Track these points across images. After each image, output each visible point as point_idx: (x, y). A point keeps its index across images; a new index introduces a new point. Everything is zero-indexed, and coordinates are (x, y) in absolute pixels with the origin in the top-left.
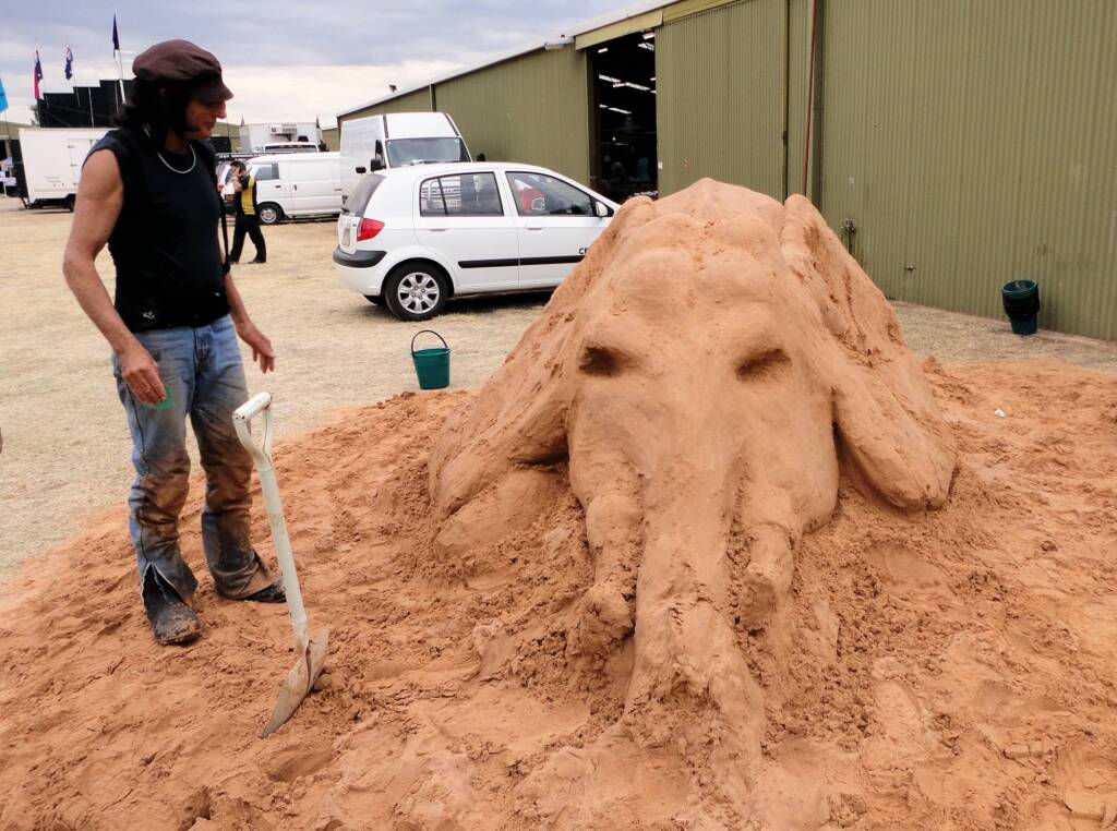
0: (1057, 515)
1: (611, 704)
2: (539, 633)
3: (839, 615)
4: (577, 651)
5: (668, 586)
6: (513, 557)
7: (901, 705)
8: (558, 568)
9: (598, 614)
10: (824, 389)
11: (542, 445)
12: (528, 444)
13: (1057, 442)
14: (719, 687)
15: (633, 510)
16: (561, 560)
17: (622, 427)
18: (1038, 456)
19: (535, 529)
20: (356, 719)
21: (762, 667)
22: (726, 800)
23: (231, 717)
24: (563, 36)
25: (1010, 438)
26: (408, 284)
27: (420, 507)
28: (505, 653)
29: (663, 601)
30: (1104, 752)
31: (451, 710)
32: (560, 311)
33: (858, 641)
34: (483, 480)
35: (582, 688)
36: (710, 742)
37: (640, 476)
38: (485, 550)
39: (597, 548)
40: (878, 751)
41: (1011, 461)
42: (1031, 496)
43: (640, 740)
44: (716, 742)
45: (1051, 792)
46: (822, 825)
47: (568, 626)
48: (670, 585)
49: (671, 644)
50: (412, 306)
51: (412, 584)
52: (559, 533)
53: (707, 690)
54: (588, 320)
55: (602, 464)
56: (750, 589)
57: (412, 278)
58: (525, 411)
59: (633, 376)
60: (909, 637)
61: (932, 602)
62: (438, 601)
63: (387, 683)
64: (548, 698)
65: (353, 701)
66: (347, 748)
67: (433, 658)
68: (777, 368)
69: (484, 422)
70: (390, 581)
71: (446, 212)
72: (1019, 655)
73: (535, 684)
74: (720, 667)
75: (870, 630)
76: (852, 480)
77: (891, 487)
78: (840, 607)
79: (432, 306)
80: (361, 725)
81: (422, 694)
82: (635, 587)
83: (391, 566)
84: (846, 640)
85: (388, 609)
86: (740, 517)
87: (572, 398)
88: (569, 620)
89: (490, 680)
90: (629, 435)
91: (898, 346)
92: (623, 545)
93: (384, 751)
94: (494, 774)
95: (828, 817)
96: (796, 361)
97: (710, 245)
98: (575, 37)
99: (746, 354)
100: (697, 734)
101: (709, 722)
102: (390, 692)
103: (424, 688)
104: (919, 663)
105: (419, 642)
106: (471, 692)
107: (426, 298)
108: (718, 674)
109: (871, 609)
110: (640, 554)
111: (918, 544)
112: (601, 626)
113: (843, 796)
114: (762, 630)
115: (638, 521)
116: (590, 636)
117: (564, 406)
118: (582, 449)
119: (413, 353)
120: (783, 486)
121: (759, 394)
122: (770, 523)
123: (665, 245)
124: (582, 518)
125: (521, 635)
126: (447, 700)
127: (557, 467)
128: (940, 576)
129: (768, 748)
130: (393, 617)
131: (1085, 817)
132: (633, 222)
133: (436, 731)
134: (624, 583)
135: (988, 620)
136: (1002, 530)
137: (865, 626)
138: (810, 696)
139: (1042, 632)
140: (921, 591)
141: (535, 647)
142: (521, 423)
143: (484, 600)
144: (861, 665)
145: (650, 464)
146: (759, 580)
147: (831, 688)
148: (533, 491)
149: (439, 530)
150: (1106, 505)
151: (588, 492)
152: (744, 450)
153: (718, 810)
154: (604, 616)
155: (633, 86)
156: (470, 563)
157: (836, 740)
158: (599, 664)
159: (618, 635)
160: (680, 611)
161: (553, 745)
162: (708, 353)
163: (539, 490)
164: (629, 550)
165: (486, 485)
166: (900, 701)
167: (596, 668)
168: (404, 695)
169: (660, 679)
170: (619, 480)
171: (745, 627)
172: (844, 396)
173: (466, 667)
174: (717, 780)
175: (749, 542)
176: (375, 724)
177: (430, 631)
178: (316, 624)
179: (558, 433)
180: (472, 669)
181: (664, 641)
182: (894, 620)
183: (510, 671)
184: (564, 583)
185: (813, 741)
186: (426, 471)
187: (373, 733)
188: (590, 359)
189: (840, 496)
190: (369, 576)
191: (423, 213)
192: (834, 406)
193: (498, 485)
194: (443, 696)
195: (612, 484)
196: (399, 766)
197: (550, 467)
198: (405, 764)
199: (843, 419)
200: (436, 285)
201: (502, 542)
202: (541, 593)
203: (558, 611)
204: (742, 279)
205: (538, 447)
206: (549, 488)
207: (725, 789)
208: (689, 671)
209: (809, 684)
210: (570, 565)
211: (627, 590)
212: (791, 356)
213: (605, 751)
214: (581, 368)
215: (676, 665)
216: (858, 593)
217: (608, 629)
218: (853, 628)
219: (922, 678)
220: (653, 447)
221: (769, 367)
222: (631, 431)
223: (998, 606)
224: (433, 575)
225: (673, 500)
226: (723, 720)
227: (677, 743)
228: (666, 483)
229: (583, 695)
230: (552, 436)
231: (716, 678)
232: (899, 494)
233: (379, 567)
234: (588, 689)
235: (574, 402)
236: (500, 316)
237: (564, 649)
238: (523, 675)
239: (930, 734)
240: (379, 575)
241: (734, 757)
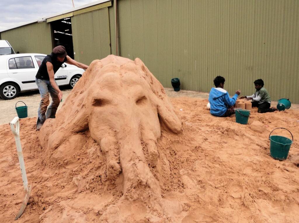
0: (204, 132)
1: (118, 192)
2: (92, 177)
3: (169, 161)
4: (106, 180)
5: (130, 158)
6: (79, 158)
7: (188, 180)
8: (94, 159)
9: (113, 168)
10: (155, 105)
11: (81, 127)
12: (77, 127)
13: (197, 115)
14: (150, 182)
15: (115, 140)
16: (94, 157)
17: (108, 119)
18: (194, 119)
19: (83, 150)
20: (44, 209)
21: (157, 176)
22: (156, 210)
23: (4, 216)
24: (43, 19)
25: (186, 115)
26: (6, 89)
27: (39, 149)
28: (83, 184)
29: (130, 162)
30: (236, 183)
31: (72, 202)
32: (78, 91)
33: (174, 167)
34: (64, 139)
35: (109, 189)
36: (150, 196)
37: (115, 131)
38: (70, 157)
39: (107, 151)
40: (188, 192)
41: (188, 121)
42: (197, 128)
43: (130, 199)
44: (151, 196)
45: (228, 194)
46: (181, 212)
47: (101, 173)
48: (131, 158)
49: (135, 173)
50: (8, 95)
51: (46, 170)
52: (92, 149)
53: (146, 183)
54: (93, 92)
55: (103, 130)
56: (152, 156)
57: (7, 87)
58: (74, 118)
59: (109, 105)
60: (185, 163)
61: (188, 155)
62: (56, 174)
63: (51, 198)
64: (100, 194)
65: (42, 205)
66: (45, 217)
67: (62, 189)
68: (144, 101)
69: (59, 123)
70: (36, 171)
71: (17, 68)
72: (211, 164)
73: (95, 191)
74: (149, 177)
75: (177, 163)
76: (163, 128)
77: (174, 128)
78: (169, 158)
79: (14, 95)
80: (46, 211)
81: (63, 199)
82: (119, 160)
83: (36, 167)
84: (172, 166)
85: (41, 178)
86: (142, 139)
87: (90, 113)
88: (101, 172)
89: (81, 192)
90: (111, 121)
91: (164, 94)
92: (114, 150)
93: (56, 216)
94: (92, 216)
95: (182, 209)
96: (148, 99)
97: (123, 71)
98: (46, 19)
99: (138, 98)
100: (145, 195)
101: (148, 191)
102: (53, 200)
103: (63, 197)
104: (190, 170)
105: (57, 185)
106: (76, 196)
107: (12, 93)
108: (149, 179)
109: (175, 158)
110: (119, 151)
111: (182, 141)
112: (113, 171)
113: (184, 204)
114: (156, 166)
115: (117, 143)
116: (111, 175)
117: (88, 115)
118: (95, 126)
119: (16, 108)
120: (151, 130)
121: (141, 108)
122: (151, 139)
123: (111, 72)
124: (98, 144)
125: (87, 178)
126: (70, 200)
127: (85, 133)
128: (188, 148)
129: (163, 196)
130: (43, 180)
131: (237, 198)
132: (98, 66)
133: (70, 208)
134: (116, 160)
135: (202, 157)
136: (195, 136)
137: (175, 163)
138: (168, 182)
139: (214, 158)
140: (185, 152)
141: (92, 181)
142: (74, 121)
143: (74, 170)
144: (177, 172)
145: (118, 128)
146: (154, 153)
147: (172, 179)
148: (79, 140)
149: (52, 154)
150: (214, 128)
151: (100, 137)
152: (141, 122)
153: (155, 213)
154: (114, 168)
155: (60, 32)
156: (66, 161)
157: (178, 191)
158: (113, 182)
159: (118, 173)
160: (136, 164)
161: (107, 205)
162: (129, 98)
163: (81, 139)
164: (116, 151)
165: (65, 140)
166: (188, 179)
167: (112, 183)
168: (57, 200)
169: (133, 183)
170: (109, 133)
171: (151, 166)
172: (160, 107)
173: (73, 189)
174: (153, 206)
175: (146, 145)
176: (51, 209)
177: (59, 182)
178: (18, 186)
179: (86, 123)
180: (75, 190)
181: (133, 172)
182: (181, 160)
183: (87, 189)
184: (97, 162)
185: (173, 192)
186: (38, 139)
187: (51, 212)
188: (95, 102)
189: (161, 132)
190: (30, 170)
191: (10, 68)
192: (157, 109)
193: (69, 139)
194: (69, 199)
195: (107, 135)
196: (62, 220)
197: (83, 133)
198: (64, 219)
199: (160, 112)
200: (15, 89)
201: (74, 154)
202: (90, 166)
203: (96, 170)
204: (134, 79)
205: (80, 127)
206: (84, 139)
207: (155, 208)
208: (141, 179)
209: (168, 178)
210: (97, 157)
211: (118, 161)
212: (147, 97)
213: (121, 204)
214: (93, 105)
215: (138, 178)
216: (171, 155)
217: (116, 172)
218: (172, 163)
219: (192, 173)
220: (118, 123)
221: (142, 101)
222: (111, 120)
223: (203, 153)
224: (53, 167)
225: (126, 136)
226: (152, 190)
227: (140, 198)
228: (124, 132)
229: (109, 191)
230: (84, 124)
231: (148, 180)
232: (175, 130)
233: (32, 168)
234: (110, 190)
235: (91, 114)
236: (35, 96)
237: (101, 180)
238: (91, 189)
239: (197, 186)
240: (33, 170)
241: (155, 199)
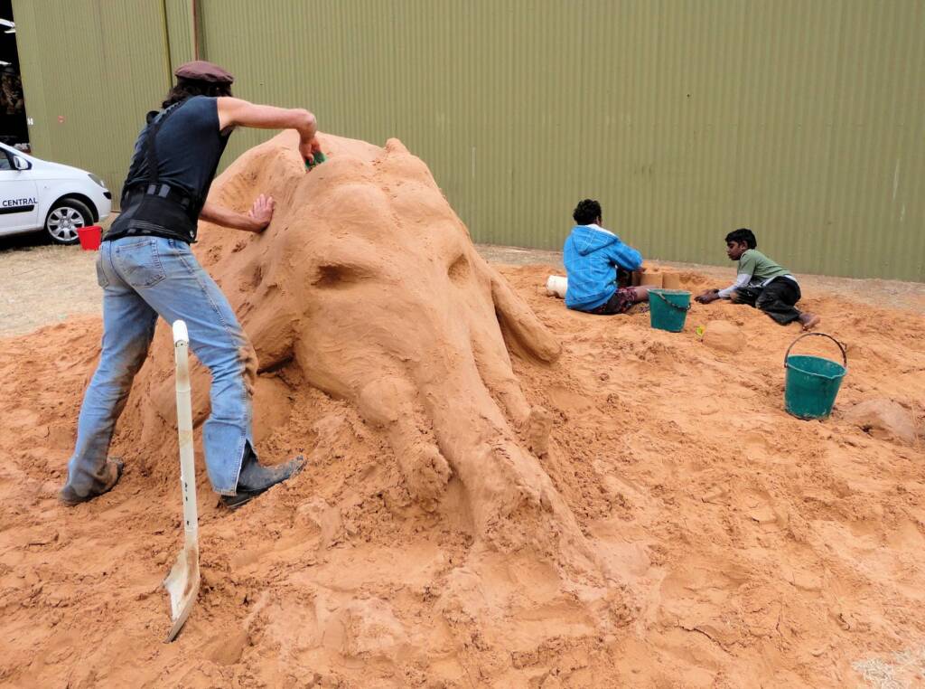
2: (357, 499)
8: (346, 447)
15: (411, 388)
37: (406, 361)
47: (382, 489)
49: (508, 474)
55: (360, 358)
73: (378, 538)
87: (303, 310)
88: (379, 483)
89: (336, 544)
92: (414, 415)
110: (429, 419)
115: (416, 395)
117: (294, 318)
125: (343, 504)
141: (360, 511)
145: (415, 351)
164: (420, 418)
170: (384, 367)
173: (312, 539)
180: (316, 540)
181: (499, 473)
183: (350, 534)
184: (363, 456)
188: (320, 277)
195: (379, 372)
203: (365, 479)
214: (314, 285)
222: (385, 327)
225: (447, 372)
228: (436, 362)
237: (386, 506)
